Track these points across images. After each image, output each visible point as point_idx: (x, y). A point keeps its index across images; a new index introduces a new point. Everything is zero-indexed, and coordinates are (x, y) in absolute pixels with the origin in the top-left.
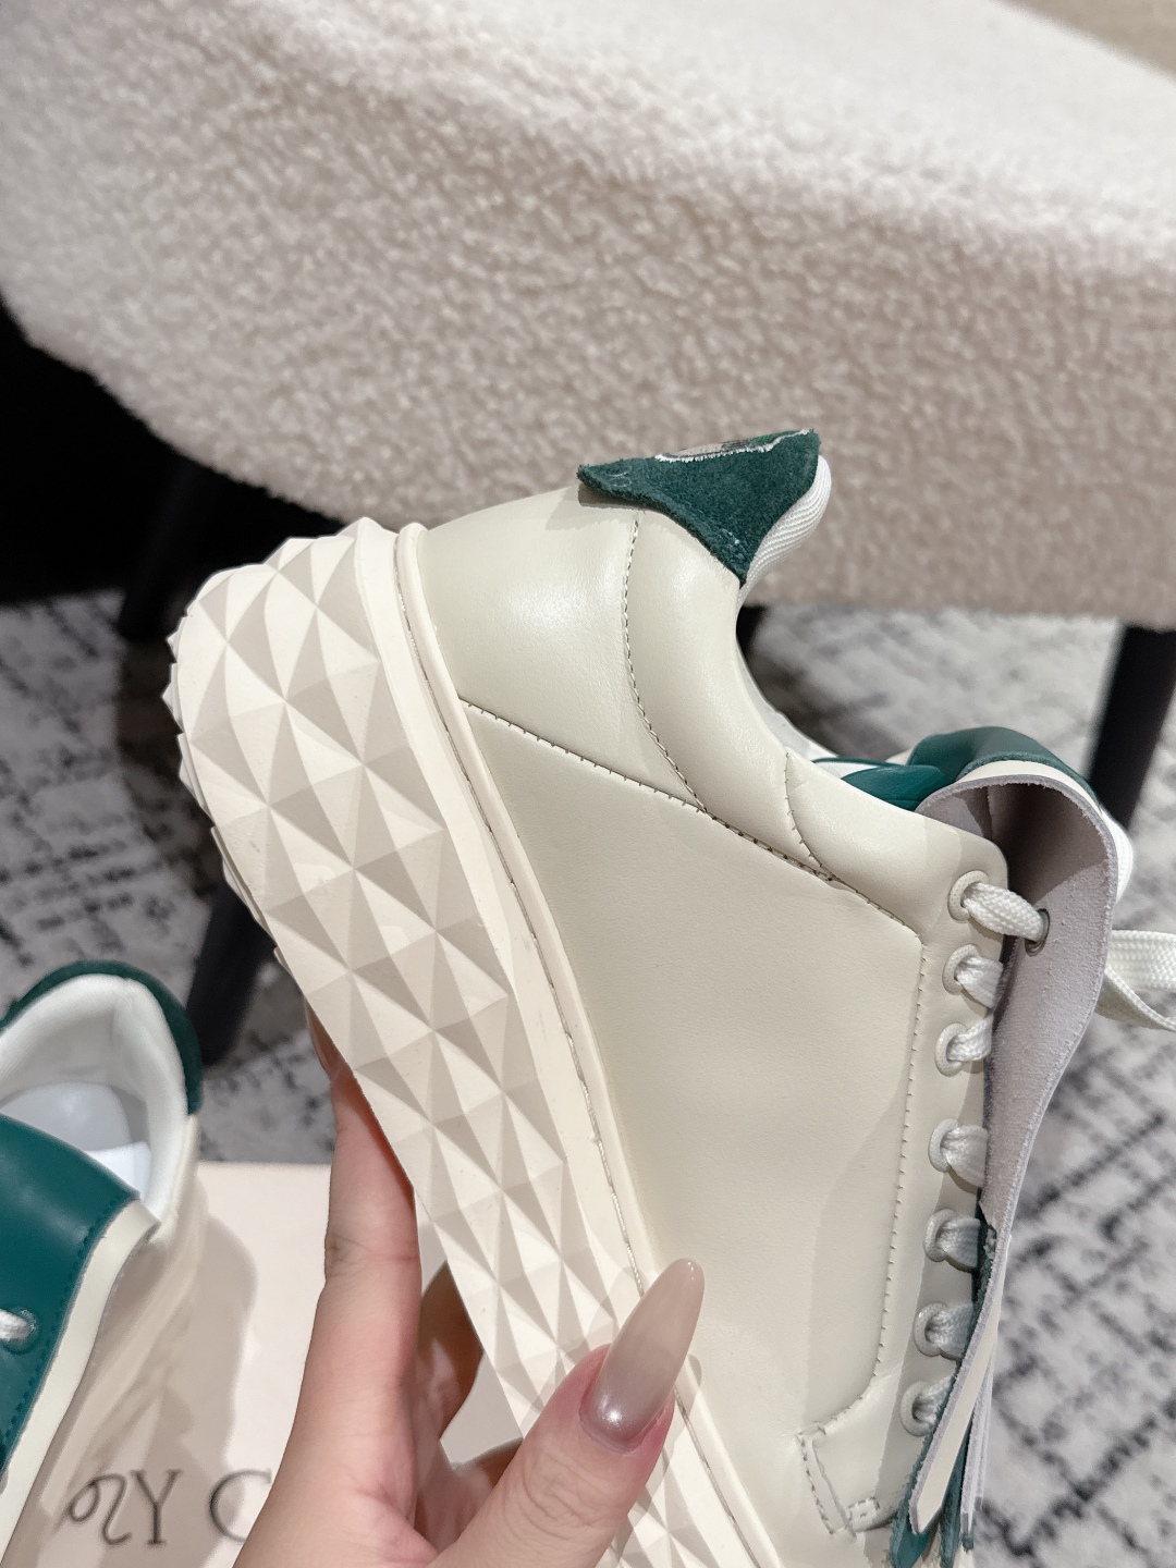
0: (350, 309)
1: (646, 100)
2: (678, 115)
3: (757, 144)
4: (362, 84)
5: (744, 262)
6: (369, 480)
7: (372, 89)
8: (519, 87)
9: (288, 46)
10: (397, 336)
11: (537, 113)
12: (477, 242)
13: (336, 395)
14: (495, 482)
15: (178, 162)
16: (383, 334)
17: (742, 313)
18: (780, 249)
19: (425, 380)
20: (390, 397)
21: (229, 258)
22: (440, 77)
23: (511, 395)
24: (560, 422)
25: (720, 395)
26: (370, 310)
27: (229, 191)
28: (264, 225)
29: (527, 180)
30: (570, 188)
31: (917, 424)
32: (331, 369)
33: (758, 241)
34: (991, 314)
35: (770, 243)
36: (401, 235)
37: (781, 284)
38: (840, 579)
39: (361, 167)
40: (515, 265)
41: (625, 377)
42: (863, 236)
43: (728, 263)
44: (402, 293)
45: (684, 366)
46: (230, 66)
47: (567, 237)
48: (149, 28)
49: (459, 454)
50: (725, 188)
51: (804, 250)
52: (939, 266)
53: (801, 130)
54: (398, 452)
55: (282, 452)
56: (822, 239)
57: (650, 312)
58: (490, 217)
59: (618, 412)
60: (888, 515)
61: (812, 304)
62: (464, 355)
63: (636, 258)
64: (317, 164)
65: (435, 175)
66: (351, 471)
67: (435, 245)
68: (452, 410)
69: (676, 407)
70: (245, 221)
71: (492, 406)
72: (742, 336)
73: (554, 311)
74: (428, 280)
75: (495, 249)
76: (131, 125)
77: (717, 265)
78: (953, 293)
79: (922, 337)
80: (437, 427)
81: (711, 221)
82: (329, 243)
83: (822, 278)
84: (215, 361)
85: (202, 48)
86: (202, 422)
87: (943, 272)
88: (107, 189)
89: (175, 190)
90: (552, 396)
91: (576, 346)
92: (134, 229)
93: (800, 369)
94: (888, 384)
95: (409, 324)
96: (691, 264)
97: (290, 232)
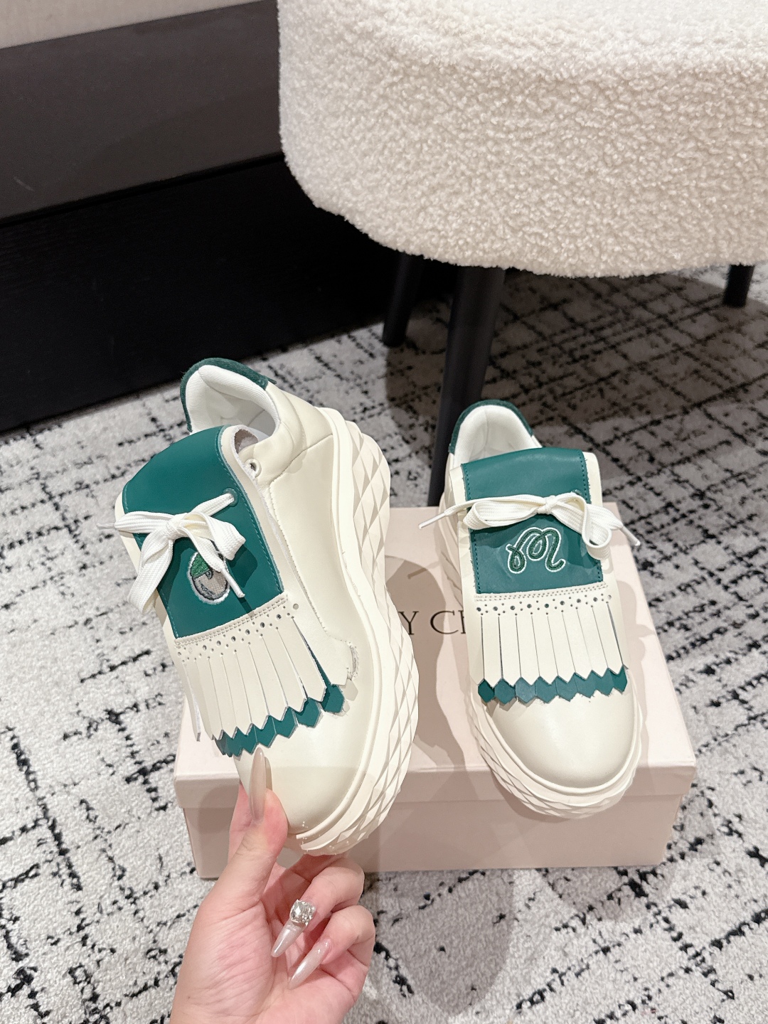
0: (447, 165)
1: (568, 39)
2: (584, 43)
3: (626, 47)
4: (436, 62)
5: (630, 105)
6: (467, 243)
7: (441, 63)
8: (506, 47)
9: (402, 51)
10: (468, 173)
11: (516, 58)
12: (498, 122)
13: (445, 206)
14: (524, 233)
15: (362, 112)
16: (463, 173)
17: (632, 129)
18: (646, 94)
19: (485, 191)
20: (470, 202)
21: (391, 153)
22: (470, 51)
23: (525, 190)
24: (551, 199)
26: (455, 163)
27: (387, 121)
28: (404, 135)
29: (517, 89)
30: (536, 87)
31: (739, 164)
32: (442, 194)
33: (634, 93)
35: (641, 93)
36: (464, 126)
37: (650, 111)
38: (717, 251)
39: (443, 99)
40: (517, 129)
41: (579, 171)
42: (687, 80)
43: (620, 106)
44: (467, 152)
45: (608, 159)
46: (379, 64)
47: (539, 110)
48: (343, 52)
49: (506, 223)
50: (612, 72)
51: (658, 92)
52: (731, 85)
53: (647, 36)
54: (478, 228)
55: (426, 237)
56: (666, 85)
57: (586, 137)
58: (502, 109)
59: (579, 188)
60: (736, 213)
61: (668, 117)
62: (501, 176)
63: (575, 113)
64: (422, 102)
65: (475, 96)
66: (457, 240)
67: (480, 127)
68: (499, 203)
69: (608, 180)
70: (396, 134)
71: (517, 197)
72: (635, 139)
73: (539, 147)
74: (479, 144)
75: (506, 123)
76: (342, 98)
77: (615, 108)
78: (743, 97)
79: (731, 121)
80: (493, 212)
81: (608, 88)
82: (433, 137)
83: (670, 104)
84: (392, 201)
85: (366, 58)
86: (390, 230)
87: (735, 88)
88: (336, 129)
89: (365, 125)
90: (545, 187)
91: (553, 160)
92: (350, 146)
93: (668, 150)
94: (718, 148)
95: (474, 166)
96: (603, 110)
97: (415, 136)
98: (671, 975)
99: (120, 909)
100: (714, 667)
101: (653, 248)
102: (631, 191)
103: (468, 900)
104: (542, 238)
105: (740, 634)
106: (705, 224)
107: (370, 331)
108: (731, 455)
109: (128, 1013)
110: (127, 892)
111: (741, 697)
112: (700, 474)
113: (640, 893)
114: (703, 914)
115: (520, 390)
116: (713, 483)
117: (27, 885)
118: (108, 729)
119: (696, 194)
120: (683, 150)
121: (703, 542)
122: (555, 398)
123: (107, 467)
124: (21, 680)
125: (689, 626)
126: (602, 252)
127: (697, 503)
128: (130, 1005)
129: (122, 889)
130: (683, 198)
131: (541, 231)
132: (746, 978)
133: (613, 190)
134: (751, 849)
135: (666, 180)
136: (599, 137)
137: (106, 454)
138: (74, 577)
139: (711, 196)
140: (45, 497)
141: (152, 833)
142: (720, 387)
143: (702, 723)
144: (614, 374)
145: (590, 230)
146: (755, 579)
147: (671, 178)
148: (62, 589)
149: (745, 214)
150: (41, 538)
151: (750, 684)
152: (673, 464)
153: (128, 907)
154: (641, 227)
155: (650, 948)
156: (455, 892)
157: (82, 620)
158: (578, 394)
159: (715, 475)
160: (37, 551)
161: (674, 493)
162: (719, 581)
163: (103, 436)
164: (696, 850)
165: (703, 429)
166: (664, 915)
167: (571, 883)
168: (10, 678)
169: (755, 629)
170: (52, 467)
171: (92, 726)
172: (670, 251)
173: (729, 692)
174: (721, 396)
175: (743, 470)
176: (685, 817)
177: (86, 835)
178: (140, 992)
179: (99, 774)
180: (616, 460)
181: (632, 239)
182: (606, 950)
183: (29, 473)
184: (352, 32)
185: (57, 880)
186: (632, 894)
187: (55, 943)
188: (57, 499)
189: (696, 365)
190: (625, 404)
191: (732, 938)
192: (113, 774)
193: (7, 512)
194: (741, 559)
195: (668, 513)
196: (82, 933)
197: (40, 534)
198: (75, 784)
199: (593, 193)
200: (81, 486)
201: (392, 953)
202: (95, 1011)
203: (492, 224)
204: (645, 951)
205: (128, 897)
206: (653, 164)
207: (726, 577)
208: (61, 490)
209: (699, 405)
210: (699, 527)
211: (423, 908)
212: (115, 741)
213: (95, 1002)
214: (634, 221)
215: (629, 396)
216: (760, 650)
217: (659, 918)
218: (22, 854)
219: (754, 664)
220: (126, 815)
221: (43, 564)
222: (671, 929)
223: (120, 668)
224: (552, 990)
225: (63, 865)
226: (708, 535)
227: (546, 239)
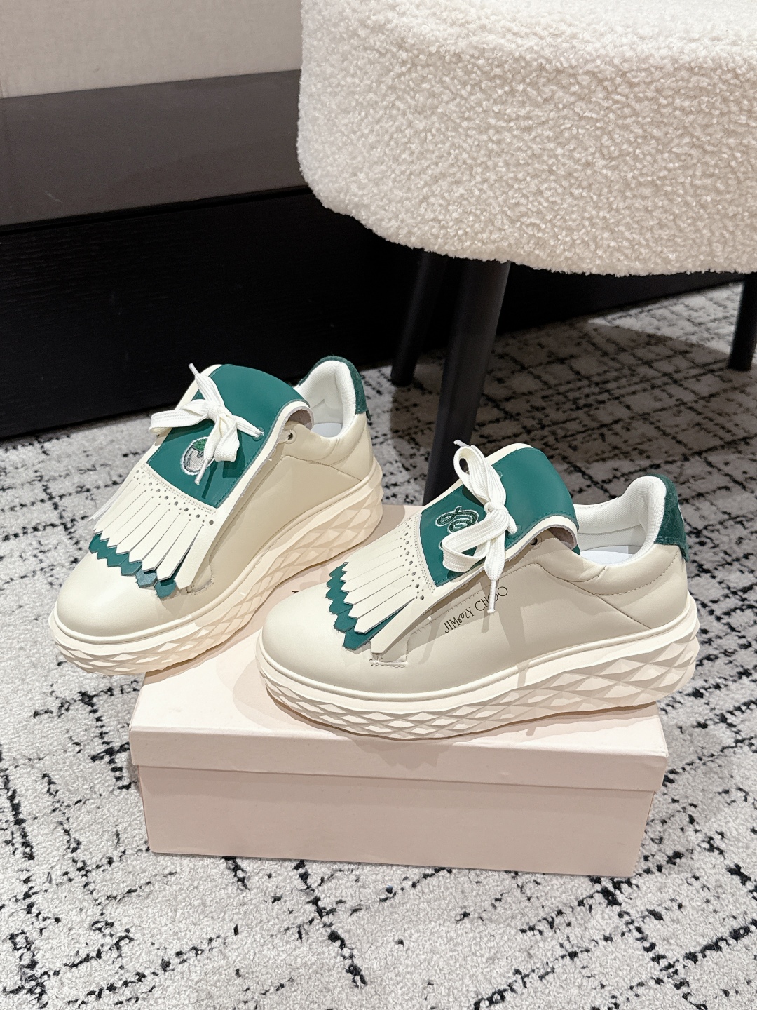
0: (449, 154)
1: (569, 31)
2: (587, 36)
3: (624, 40)
4: (442, 50)
5: (627, 97)
6: (466, 233)
7: (447, 51)
8: (509, 36)
9: (411, 41)
10: (470, 161)
11: (518, 46)
12: (500, 110)
13: (446, 195)
14: (522, 223)
15: (373, 105)
16: (464, 162)
17: (629, 121)
18: (643, 87)
19: (485, 181)
20: (470, 191)
21: (397, 143)
22: (474, 39)
23: (524, 179)
24: (549, 189)
25: (626, 163)
26: (457, 152)
27: (394, 112)
28: (410, 125)
29: (519, 77)
30: (537, 76)
31: (733, 163)
32: (444, 184)
33: (631, 85)
35: (638, 85)
36: (467, 115)
37: (646, 103)
39: (447, 88)
40: (518, 117)
41: (577, 161)
42: (684, 73)
43: (618, 98)
44: (470, 141)
45: (605, 151)
46: (389, 55)
47: (539, 99)
49: (504, 212)
50: (610, 63)
51: (654, 85)
52: (725, 82)
53: (646, 31)
54: (477, 217)
55: (427, 228)
56: (662, 78)
57: (583, 127)
58: (504, 98)
59: (577, 178)
60: (731, 214)
61: (664, 111)
62: (501, 164)
63: (574, 103)
64: (428, 90)
65: (478, 84)
66: (457, 230)
67: (482, 116)
68: (498, 192)
69: (604, 171)
70: (402, 124)
71: (516, 186)
72: (631, 132)
73: (539, 135)
74: (481, 132)
75: (508, 111)
76: (353, 93)
77: (613, 99)
78: (737, 94)
79: (726, 119)
80: (493, 201)
81: (606, 79)
82: (437, 125)
83: (666, 98)
84: (395, 191)
85: (377, 51)
86: (393, 222)
87: (729, 84)
88: (346, 125)
89: (373, 117)
90: (544, 176)
91: (551, 150)
92: (358, 140)
93: (664, 145)
94: (713, 145)
95: (475, 155)
96: (601, 101)
97: (420, 126)
98: (641, 984)
99: (70, 880)
100: (702, 691)
101: (648, 246)
102: (628, 185)
103: (431, 896)
104: (539, 230)
105: (731, 662)
106: (699, 223)
107: (379, 371)
108: (730, 500)
109: (66, 982)
110: (80, 865)
111: (729, 721)
112: (697, 514)
113: (612, 901)
114: (679, 926)
115: (522, 430)
116: (711, 523)
118: (80, 710)
119: (691, 191)
120: (678, 145)
121: (698, 575)
122: (556, 439)
123: (109, 474)
126: (597, 247)
127: (693, 540)
128: (69, 975)
129: (75, 861)
130: (679, 195)
131: (538, 222)
132: (721, 993)
133: (609, 183)
134: (733, 866)
135: (661, 174)
136: (598, 128)
137: (110, 463)
138: (64, 570)
139: (707, 196)
140: (45, 497)
141: (111, 810)
142: (721, 439)
143: (687, 743)
144: (616, 422)
145: (587, 223)
146: (749, 612)
147: (666, 173)
148: (50, 579)
149: (740, 216)
150: (36, 533)
151: (739, 709)
153: (79, 879)
154: (637, 222)
155: (620, 956)
156: (418, 887)
158: (580, 437)
159: (713, 516)
160: (31, 544)
162: (711, 612)
163: (109, 447)
164: (674, 864)
165: (703, 475)
166: (636, 924)
167: (540, 887)
169: (746, 659)
170: (55, 471)
171: (64, 706)
172: (665, 250)
173: (716, 715)
174: (722, 447)
175: (741, 513)
176: (664, 832)
177: (45, 808)
178: (80, 963)
179: (66, 751)
181: (627, 234)
182: (573, 955)
183: (32, 475)
184: (366, 26)
185: (10, 848)
186: (605, 902)
188: (57, 500)
190: (625, 448)
191: (708, 952)
192: (79, 752)
193: (7, 508)
194: (735, 593)
196: (28, 901)
197: (36, 529)
198: (40, 759)
199: (590, 185)
200: (82, 489)
201: (347, 942)
202: (31, 978)
203: (491, 213)
204: (615, 959)
205: (80, 870)
206: (649, 158)
207: (719, 609)
208: (62, 492)
209: (700, 454)
210: (694, 561)
211: (385, 900)
212: (86, 721)
213: (32, 969)
214: (629, 216)
215: (630, 442)
216: (751, 678)
217: (631, 927)
219: (744, 690)
220: (88, 791)
221: (35, 556)
222: (643, 939)
224: (513, 990)
225: (17, 835)
226: (702, 570)
227: (543, 231)
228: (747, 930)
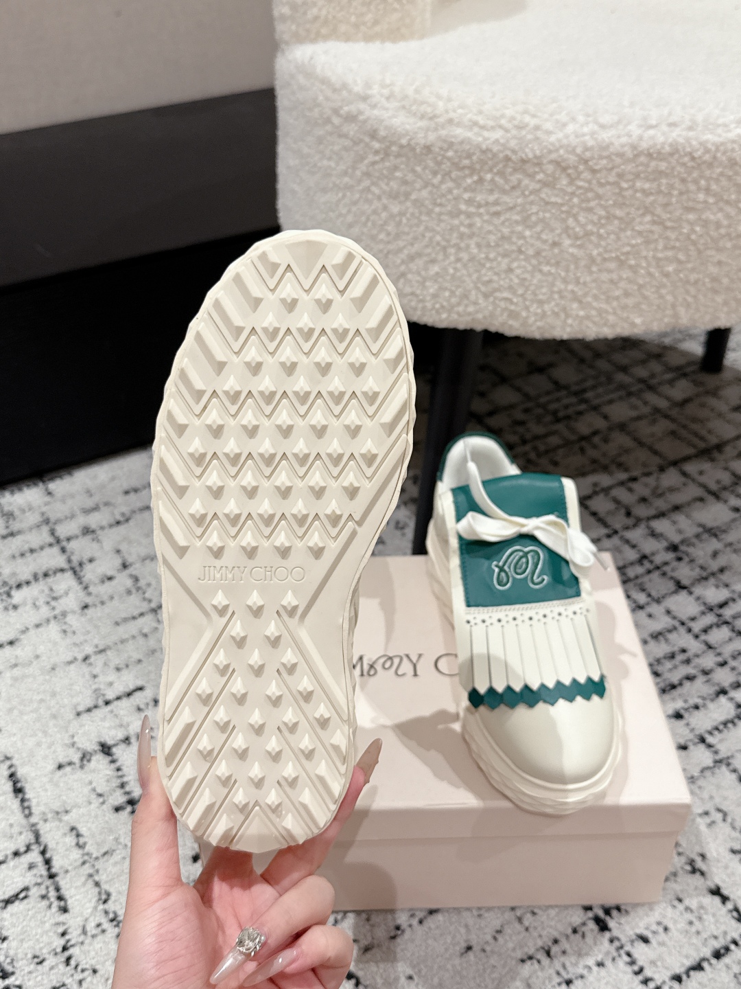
0: (424, 236)
1: (533, 122)
2: (548, 126)
3: (586, 130)
4: (412, 143)
5: (589, 182)
6: (443, 307)
7: (417, 144)
8: (476, 129)
9: (382, 133)
10: (443, 243)
11: (486, 139)
12: (470, 198)
13: (423, 273)
14: (495, 298)
15: (349, 188)
16: (438, 244)
17: (592, 204)
18: (604, 173)
19: (458, 260)
20: (445, 269)
21: (374, 224)
22: (443, 133)
23: (495, 259)
24: (519, 267)
25: (591, 242)
26: (431, 234)
27: (370, 196)
28: (385, 208)
29: (486, 168)
30: (505, 166)
31: (693, 237)
32: (420, 262)
33: (594, 171)
34: (717, 180)
35: (599, 171)
36: (439, 201)
37: (608, 187)
38: (676, 316)
39: (419, 176)
40: (487, 204)
41: (545, 242)
42: (642, 159)
43: (581, 183)
44: (443, 225)
45: (571, 232)
46: (362, 145)
47: (507, 187)
48: (331, 134)
49: (478, 289)
50: (573, 151)
51: (615, 171)
52: (684, 164)
53: (606, 119)
54: (453, 293)
56: (623, 164)
57: (550, 211)
58: (473, 186)
59: (545, 257)
60: (692, 281)
61: (625, 193)
62: (473, 246)
63: (539, 191)
64: (401, 179)
65: (448, 174)
67: (453, 202)
68: (471, 270)
69: (571, 250)
70: (378, 207)
71: (488, 265)
73: (507, 220)
74: (453, 217)
75: (478, 199)
76: (330, 175)
77: (577, 185)
78: (695, 175)
79: (685, 197)
80: (467, 279)
81: (570, 167)
82: (411, 210)
83: (627, 181)
85: (351, 139)
87: (687, 167)
88: (325, 204)
89: (350, 200)
90: (513, 256)
91: (520, 233)
93: (627, 223)
94: (673, 221)
95: (448, 237)
96: (564, 187)
97: (395, 209)
99: (103, 931)
100: (682, 712)
101: (615, 313)
102: (593, 261)
103: (438, 931)
104: (511, 302)
105: (709, 681)
106: (663, 291)
108: (705, 511)
110: (111, 916)
111: (707, 741)
112: (674, 528)
113: (603, 927)
114: (664, 949)
116: (687, 537)
117: (16, 907)
118: (99, 761)
119: (654, 263)
121: (676, 592)
123: (112, 514)
124: (22, 713)
125: (660, 672)
126: (567, 316)
127: (670, 556)
129: (106, 912)
130: (642, 268)
131: (510, 296)
133: (576, 260)
134: (713, 887)
135: (625, 250)
137: (112, 501)
138: (76, 616)
139: (668, 266)
140: (53, 541)
142: (694, 446)
145: (556, 296)
146: (724, 629)
147: (629, 248)
148: (64, 627)
149: (701, 282)
150: (47, 579)
151: (717, 729)
152: (649, 519)
153: (112, 931)
154: (604, 293)
155: (611, 980)
156: (425, 923)
157: (80, 656)
158: (561, 452)
159: (689, 530)
160: (43, 591)
161: (649, 546)
162: (690, 630)
163: (111, 485)
165: (678, 486)
166: (626, 949)
167: (537, 917)
168: (10, 710)
169: (724, 677)
170: (61, 513)
171: (85, 757)
172: (632, 316)
173: (696, 735)
174: (696, 456)
175: (715, 525)
177: (75, 861)
179: (90, 803)
180: (594, 514)
181: (595, 304)
182: (569, 982)
183: (40, 518)
184: (339, 115)
185: (45, 903)
186: (596, 928)
187: (41, 963)
188: (64, 544)
189: (672, 426)
190: (605, 462)
191: (692, 973)
192: (103, 803)
193: (17, 555)
194: (711, 609)
195: (642, 564)
196: (67, 954)
197: (46, 575)
198: (67, 812)
199: (558, 263)
200: (87, 531)
201: (362, 980)
203: (465, 290)
204: (607, 983)
205: (112, 920)
206: (612, 237)
207: (697, 627)
208: (69, 534)
209: (675, 463)
210: (672, 578)
211: (394, 937)
212: (106, 772)
214: (596, 288)
215: (609, 454)
216: (727, 696)
217: (622, 952)
218: (14, 877)
219: (722, 709)
220: (114, 842)
221: (48, 603)
222: (633, 963)
223: (116, 703)
225: (52, 889)
226: (680, 586)
227: (516, 304)
228: (727, 949)
